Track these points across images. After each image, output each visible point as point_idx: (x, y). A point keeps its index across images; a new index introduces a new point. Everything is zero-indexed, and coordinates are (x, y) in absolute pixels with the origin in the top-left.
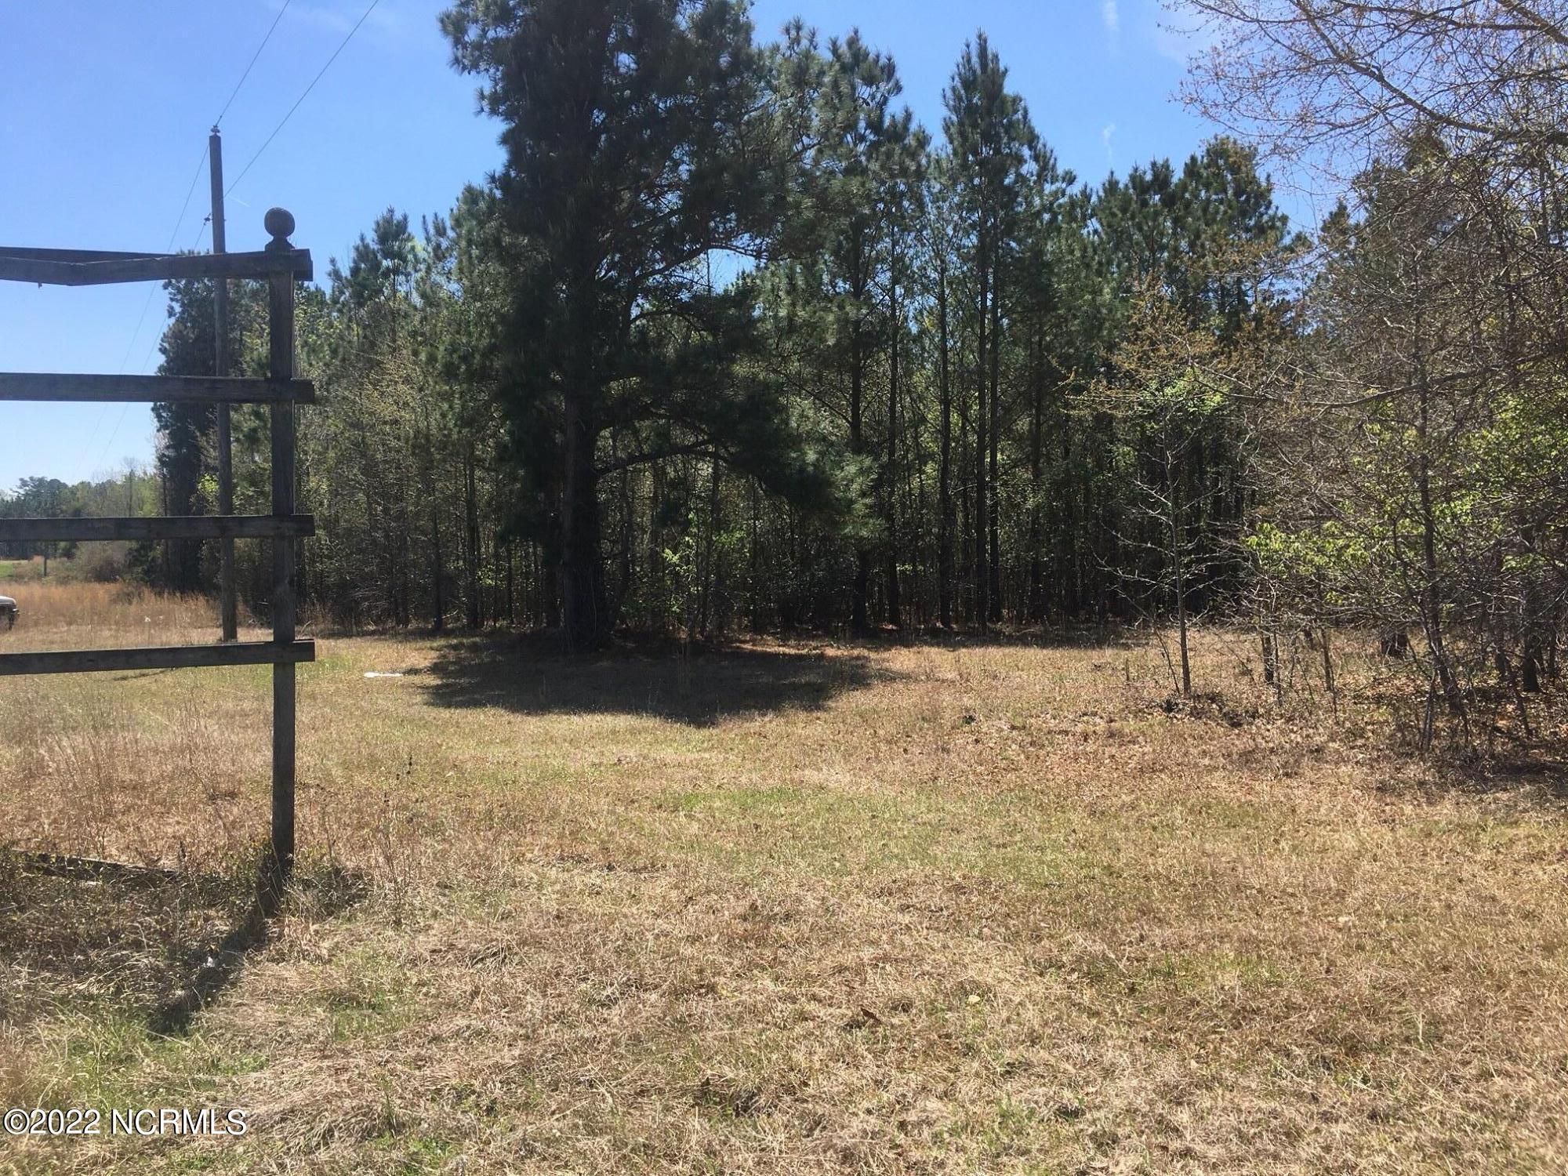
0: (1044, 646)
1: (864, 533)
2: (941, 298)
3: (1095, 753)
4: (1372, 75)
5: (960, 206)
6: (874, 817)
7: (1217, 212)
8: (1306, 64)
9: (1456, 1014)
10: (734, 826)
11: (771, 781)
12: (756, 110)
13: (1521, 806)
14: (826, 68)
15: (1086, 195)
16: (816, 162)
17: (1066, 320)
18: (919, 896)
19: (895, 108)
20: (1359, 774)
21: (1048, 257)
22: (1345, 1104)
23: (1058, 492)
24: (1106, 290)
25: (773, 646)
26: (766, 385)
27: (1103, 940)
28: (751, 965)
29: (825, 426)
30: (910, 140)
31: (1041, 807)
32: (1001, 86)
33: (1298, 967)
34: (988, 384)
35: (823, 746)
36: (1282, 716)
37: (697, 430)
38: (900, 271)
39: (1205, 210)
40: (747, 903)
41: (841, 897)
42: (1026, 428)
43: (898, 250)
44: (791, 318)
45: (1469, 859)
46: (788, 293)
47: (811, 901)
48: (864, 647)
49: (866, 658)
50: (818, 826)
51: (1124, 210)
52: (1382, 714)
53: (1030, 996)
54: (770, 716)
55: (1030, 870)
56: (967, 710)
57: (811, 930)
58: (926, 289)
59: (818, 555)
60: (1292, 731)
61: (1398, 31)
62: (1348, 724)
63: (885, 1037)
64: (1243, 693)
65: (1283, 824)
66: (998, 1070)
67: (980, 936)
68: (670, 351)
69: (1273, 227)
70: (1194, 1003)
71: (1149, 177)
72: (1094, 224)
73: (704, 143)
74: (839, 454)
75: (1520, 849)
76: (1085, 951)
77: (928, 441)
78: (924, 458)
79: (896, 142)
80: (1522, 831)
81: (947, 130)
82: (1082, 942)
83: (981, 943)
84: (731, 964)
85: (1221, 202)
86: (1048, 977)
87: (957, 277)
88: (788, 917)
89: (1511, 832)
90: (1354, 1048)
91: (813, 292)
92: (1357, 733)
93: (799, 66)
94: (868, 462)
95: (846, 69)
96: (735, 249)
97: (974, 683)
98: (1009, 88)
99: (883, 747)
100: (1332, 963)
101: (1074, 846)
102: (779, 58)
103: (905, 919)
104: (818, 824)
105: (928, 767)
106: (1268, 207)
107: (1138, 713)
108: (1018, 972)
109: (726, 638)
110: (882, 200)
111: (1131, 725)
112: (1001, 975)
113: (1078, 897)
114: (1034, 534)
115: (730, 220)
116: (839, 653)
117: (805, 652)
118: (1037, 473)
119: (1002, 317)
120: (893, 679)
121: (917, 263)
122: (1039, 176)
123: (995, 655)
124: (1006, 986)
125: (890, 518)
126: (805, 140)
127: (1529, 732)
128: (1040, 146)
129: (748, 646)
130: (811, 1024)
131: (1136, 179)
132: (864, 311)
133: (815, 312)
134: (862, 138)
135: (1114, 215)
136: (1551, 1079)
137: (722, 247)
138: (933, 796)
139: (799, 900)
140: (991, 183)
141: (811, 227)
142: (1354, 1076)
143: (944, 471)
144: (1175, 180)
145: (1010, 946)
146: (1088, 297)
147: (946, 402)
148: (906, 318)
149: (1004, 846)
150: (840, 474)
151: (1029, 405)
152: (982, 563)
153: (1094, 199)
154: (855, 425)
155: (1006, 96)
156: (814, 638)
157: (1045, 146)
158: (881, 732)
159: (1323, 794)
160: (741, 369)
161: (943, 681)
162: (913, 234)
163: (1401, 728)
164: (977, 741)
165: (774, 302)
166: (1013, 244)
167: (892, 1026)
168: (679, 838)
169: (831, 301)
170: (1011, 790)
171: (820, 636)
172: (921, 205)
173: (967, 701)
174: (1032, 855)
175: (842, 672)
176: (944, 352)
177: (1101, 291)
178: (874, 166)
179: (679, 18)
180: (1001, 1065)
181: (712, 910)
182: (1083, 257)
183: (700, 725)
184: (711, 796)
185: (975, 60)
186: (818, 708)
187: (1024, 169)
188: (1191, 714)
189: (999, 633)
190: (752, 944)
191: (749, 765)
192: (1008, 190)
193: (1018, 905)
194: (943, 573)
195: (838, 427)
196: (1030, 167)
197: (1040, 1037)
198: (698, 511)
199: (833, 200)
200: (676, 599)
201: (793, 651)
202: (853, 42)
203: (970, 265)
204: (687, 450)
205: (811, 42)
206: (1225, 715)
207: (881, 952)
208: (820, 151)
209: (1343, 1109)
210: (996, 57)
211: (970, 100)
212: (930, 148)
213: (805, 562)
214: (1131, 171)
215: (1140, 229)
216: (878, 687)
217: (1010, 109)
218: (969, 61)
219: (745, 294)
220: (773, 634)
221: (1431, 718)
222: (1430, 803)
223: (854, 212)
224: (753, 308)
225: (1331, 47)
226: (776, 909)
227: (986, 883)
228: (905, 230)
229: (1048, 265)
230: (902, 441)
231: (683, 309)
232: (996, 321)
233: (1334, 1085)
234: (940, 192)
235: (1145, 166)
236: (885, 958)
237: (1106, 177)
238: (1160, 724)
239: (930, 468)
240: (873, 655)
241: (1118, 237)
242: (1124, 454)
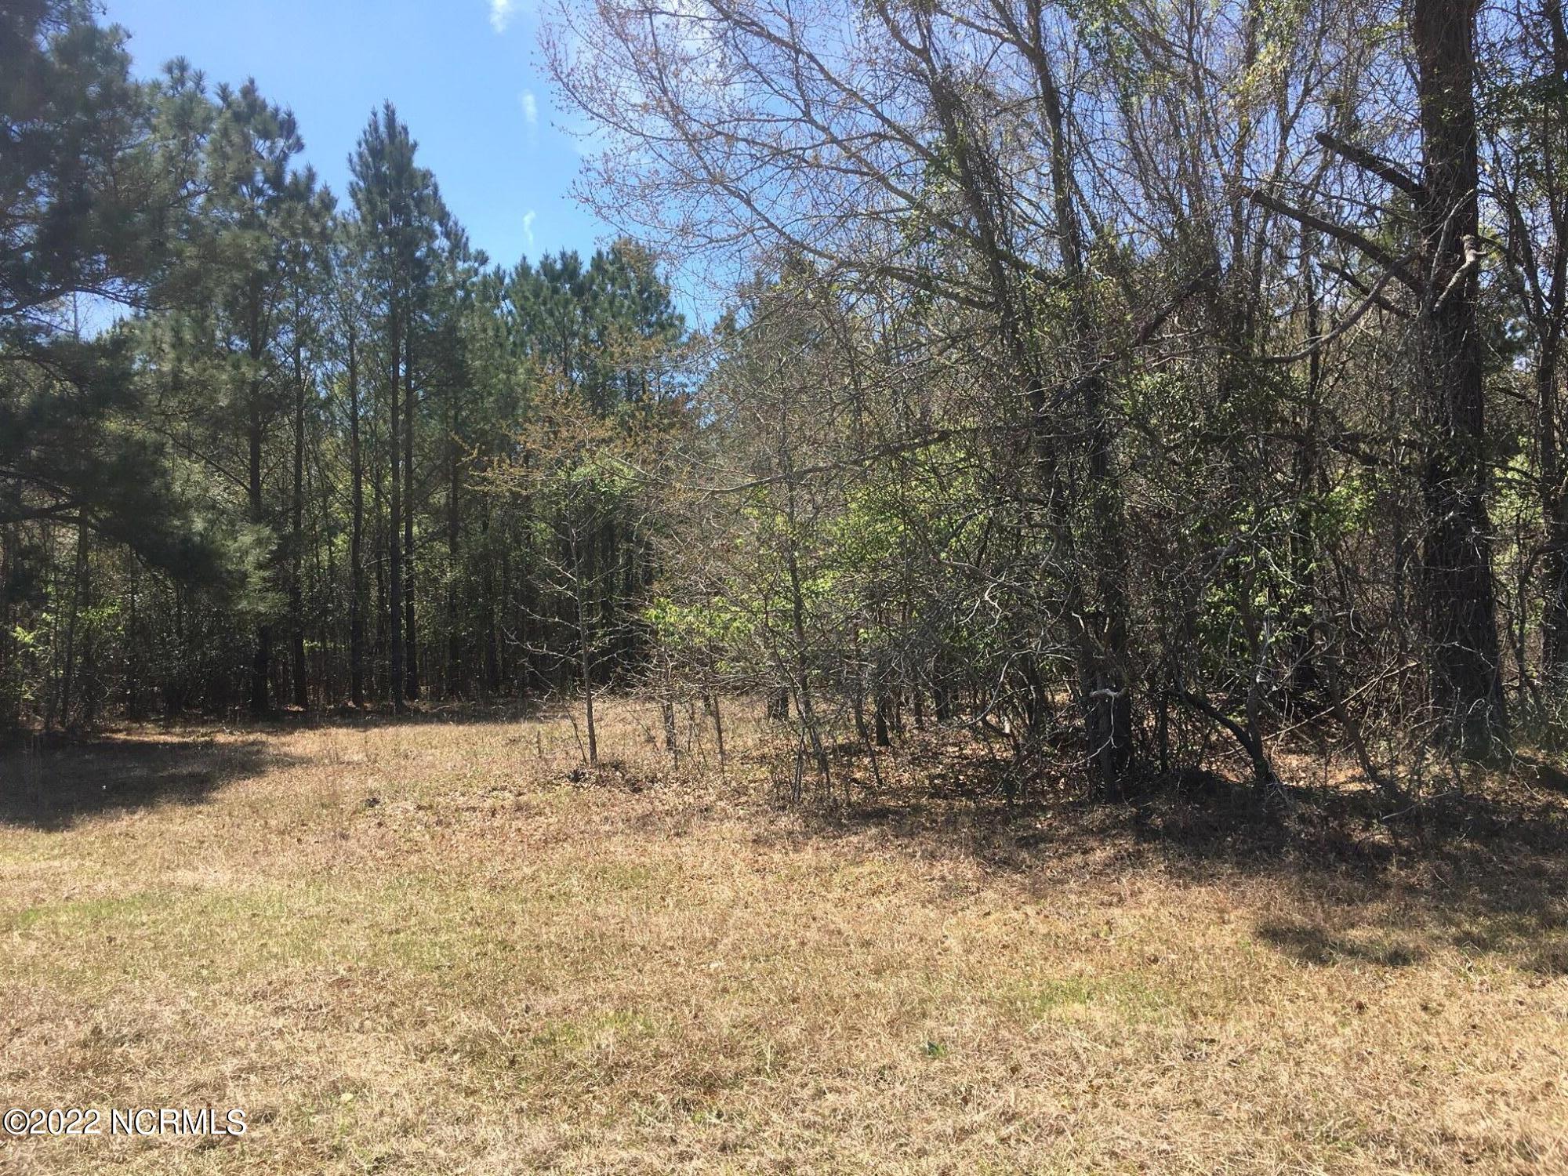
0: (460, 722)
1: (262, 608)
2: (352, 366)
3: (502, 827)
4: (739, 196)
5: (369, 274)
6: (254, 915)
7: (622, 306)
8: (686, 181)
9: (800, 1041)
10: (82, 942)
11: (133, 887)
12: (132, 147)
13: (867, 846)
14: (214, 114)
15: (499, 276)
16: (204, 210)
17: (482, 397)
18: (298, 995)
19: (296, 164)
20: (739, 828)
21: (463, 334)
22: (699, 1141)
23: (476, 565)
24: (521, 371)
25: (152, 735)
26: (142, 445)
27: (488, 1016)
28: (88, 1097)
29: (217, 492)
30: (314, 201)
31: (441, 888)
32: (410, 160)
33: (670, 1016)
34: (402, 455)
35: (202, 842)
36: (677, 779)
37: (55, 492)
38: (306, 332)
39: (611, 303)
40: (87, 1029)
41: (207, 1008)
42: (443, 501)
43: (303, 311)
44: (176, 373)
45: (824, 898)
46: (173, 346)
47: (168, 1016)
48: (261, 731)
49: (263, 743)
50: (186, 932)
51: (537, 296)
52: (763, 773)
53: (405, 1085)
54: (141, 813)
55: (421, 954)
56: (371, 792)
57: (166, 1049)
58: (333, 355)
59: (211, 632)
60: (686, 793)
61: (759, 161)
62: (734, 784)
63: (243, 1153)
64: (645, 759)
65: (670, 882)
66: (365, 1167)
67: (360, 1030)
68: (24, 400)
69: (672, 325)
70: (571, 1065)
71: (559, 266)
72: (507, 305)
73: (68, 176)
74: (232, 523)
75: (864, 885)
76: (468, 1032)
77: (339, 511)
78: (333, 530)
79: (299, 201)
80: (866, 869)
81: (353, 194)
82: (469, 1021)
83: (361, 1037)
84: (61, 1099)
85: (626, 297)
86: (428, 1063)
87: (367, 345)
88: (139, 1037)
89: (857, 871)
90: (711, 1085)
91: (204, 349)
92: (741, 791)
93: (182, 109)
94: (266, 531)
95: (238, 117)
96: (105, 294)
97: (382, 765)
98: (419, 162)
99: (274, 838)
100: (700, 1008)
101: (470, 924)
102: (160, 98)
103: (279, 1022)
104: (186, 930)
105: (324, 855)
106: (667, 307)
107: (547, 786)
108: (398, 1061)
109: (95, 727)
110: (283, 258)
111: (537, 798)
112: (379, 1068)
113: (469, 975)
114: (452, 609)
115: (97, 262)
116: (232, 739)
117: (189, 740)
118: (455, 548)
119: (416, 388)
120: (293, 765)
121: (323, 328)
122: (451, 252)
123: (406, 734)
124: (383, 1078)
125: (295, 592)
126: (190, 186)
127: (880, 782)
128: (451, 223)
129: (121, 736)
130: (156, 1152)
131: (547, 265)
132: (264, 372)
133: (205, 370)
134: (259, 192)
135: (526, 299)
136: (871, 1089)
137: (87, 291)
138: (326, 887)
139: (154, 1017)
140: (400, 254)
141: (194, 278)
142: (710, 1112)
143: (356, 543)
144: (583, 271)
145: (391, 1035)
146: (503, 376)
147: (357, 472)
148: (313, 382)
149: (397, 932)
150: (232, 546)
151: (445, 478)
152: (397, 638)
153: (507, 280)
154: (254, 492)
155: (415, 170)
156: (204, 724)
157: (456, 224)
158: (273, 823)
159: (708, 850)
160: (114, 425)
161: (348, 763)
162: (319, 297)
163: (778, 784)
164: (380, 825)
165: (158, 354)
166: (427, 318)
167: (252, 1141)
168: (11, 962)
169: (224, 359)
170: (410, 873)
171: (212, 721)
172: (326, 267)
173: (371, 783)
174: (426, 938)
175: (230, 760)
176: (354, 419)
177: (516, 370)
178: (274, 222)
179: (40, 37)
180: (369, 1162)
181: (46, 1040)
182: (497, 336)
183: (50, 828)
184: (56, 911)
185: (382, 129)
186: (200, 801)
187: (437, 244)
188: (597, 783)
189: (417, 711)
190: (90, 1073)
191: (110, 871)
192: (419, 263)
193: (406, 992)
194: (355, 651)
195: (236, 493)
196: (442, 243)
197: (414, 1126)
198: (56, 583)
199: (223, 251)
200: (30, 686)
201: (176, 740)
202: (249, 91)
203: (380, 334)
204: (41, 515)
205: (198, 85)
206: (627, 781)
207: (246, 1062)
208: (209, 200)
209: (698, 1146)
210: (405, 129)
211: (378, 169)
212: (337, 211)
213: (194, 639)
214: (541, 258)
215: (552, 315)
216: (274, 773)
217: (420, 183)
218: (376, 129)
219: (118, 345)
220: (155, 722)
221: (801, 773)
222: (796, 851)
223: (247, 267)
224: (132, 361)
225: (706, 168)
226: (125, 1031)
227: (372, 972)
228: (310, 292)
229: (461, 341)
230: (308, 510)
231: (40, 356)
232: (409, 392)
233: (692, 1125)
234: (348, 256)
235: (555, 254)
236: (251, 1069)
237: (518, 261)
238: (567, 794)
239: (340, 540)
240: (272, 740)
241: (532, 322)
242: (541, 531)
